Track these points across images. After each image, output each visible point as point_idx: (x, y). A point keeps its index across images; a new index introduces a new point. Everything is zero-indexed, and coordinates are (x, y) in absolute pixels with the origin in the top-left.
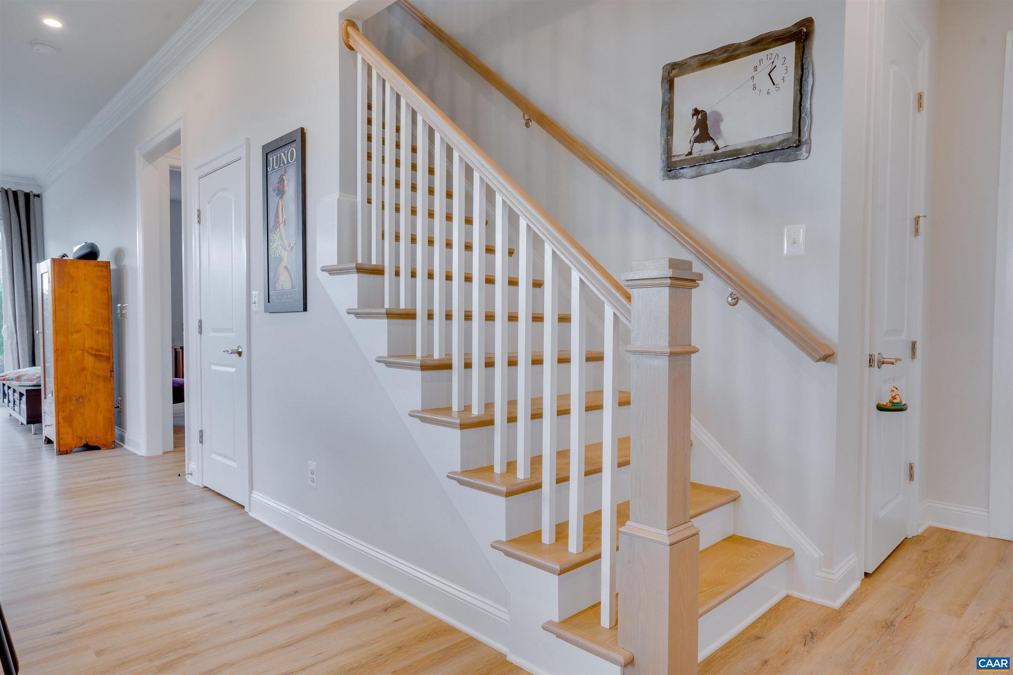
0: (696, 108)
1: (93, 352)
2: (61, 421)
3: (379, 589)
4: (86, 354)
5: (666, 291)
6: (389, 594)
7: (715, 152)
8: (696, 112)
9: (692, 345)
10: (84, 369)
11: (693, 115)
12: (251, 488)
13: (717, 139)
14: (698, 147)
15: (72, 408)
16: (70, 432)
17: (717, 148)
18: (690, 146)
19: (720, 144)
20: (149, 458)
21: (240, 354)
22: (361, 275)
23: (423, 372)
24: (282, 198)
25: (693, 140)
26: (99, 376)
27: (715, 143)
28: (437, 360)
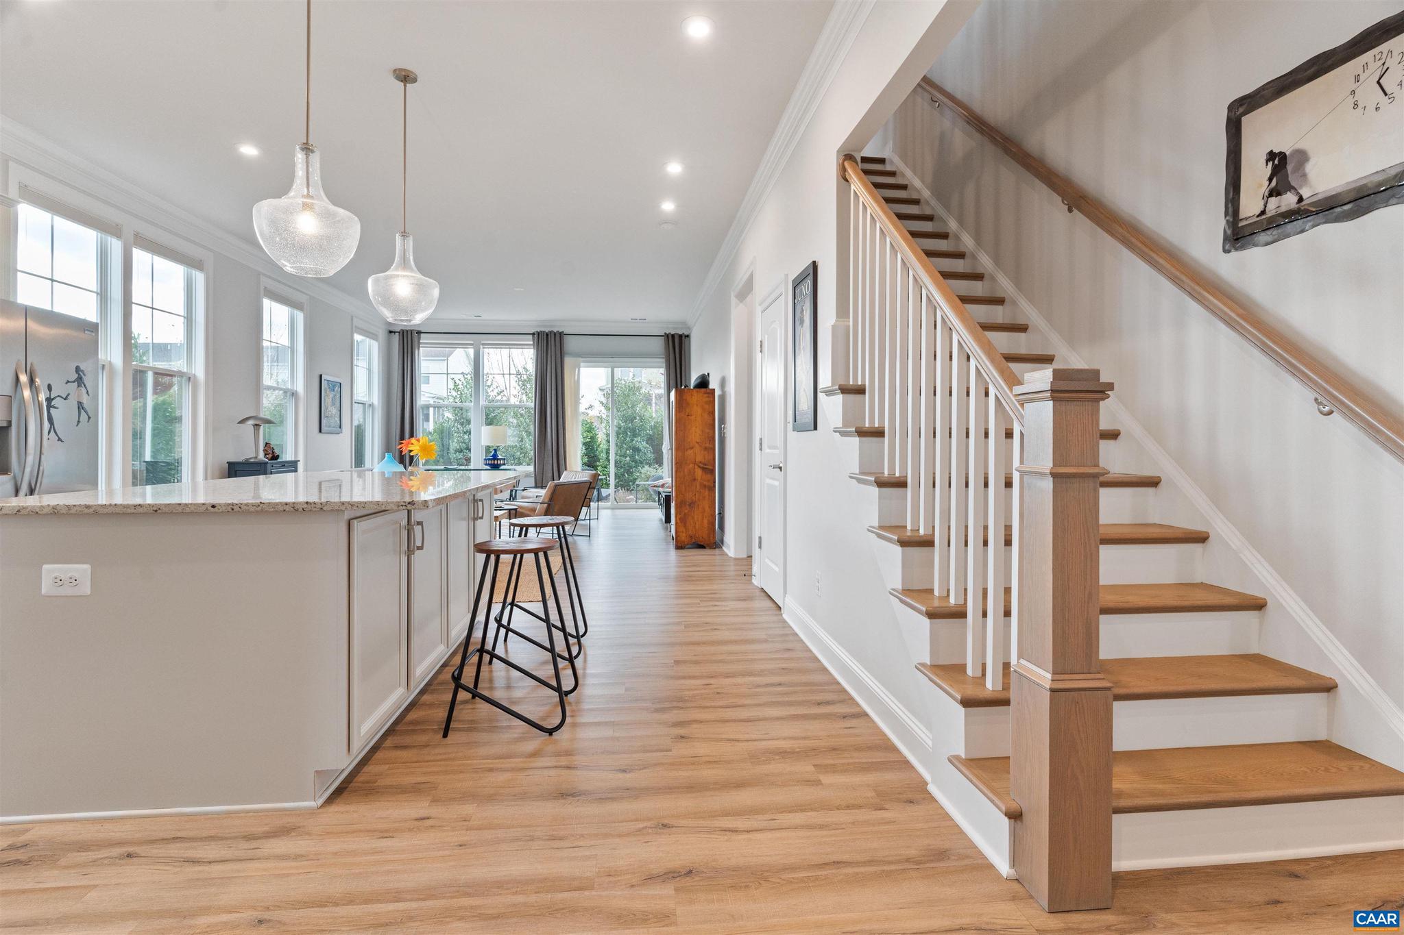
0: (1272, 151)
1: (702, 466)
2: (678, 521)
3: (852, 699)
4: (696, 467)
5: (1050, 405)
6: (857, 704)
7: (1297, 205)
8: (1271, 156)
9: (1101, 466)
10: (695, 480)
11: (1267, 161)
12: (785, 593)
13: (1301, 187)
14: (1273, 202)
15: (686, 511)
16: (684, 530)
17: (1301, 200)
18: (1262, 203)
19: (1306, 193)
20: (736, 559)
21: (780, 468)
22: (845, 395)
23: (881, 489)
24: (802, 327)
25: (1267, 194)
26: (705, 486)
27: (1298, 193)
28: (897, 477)
